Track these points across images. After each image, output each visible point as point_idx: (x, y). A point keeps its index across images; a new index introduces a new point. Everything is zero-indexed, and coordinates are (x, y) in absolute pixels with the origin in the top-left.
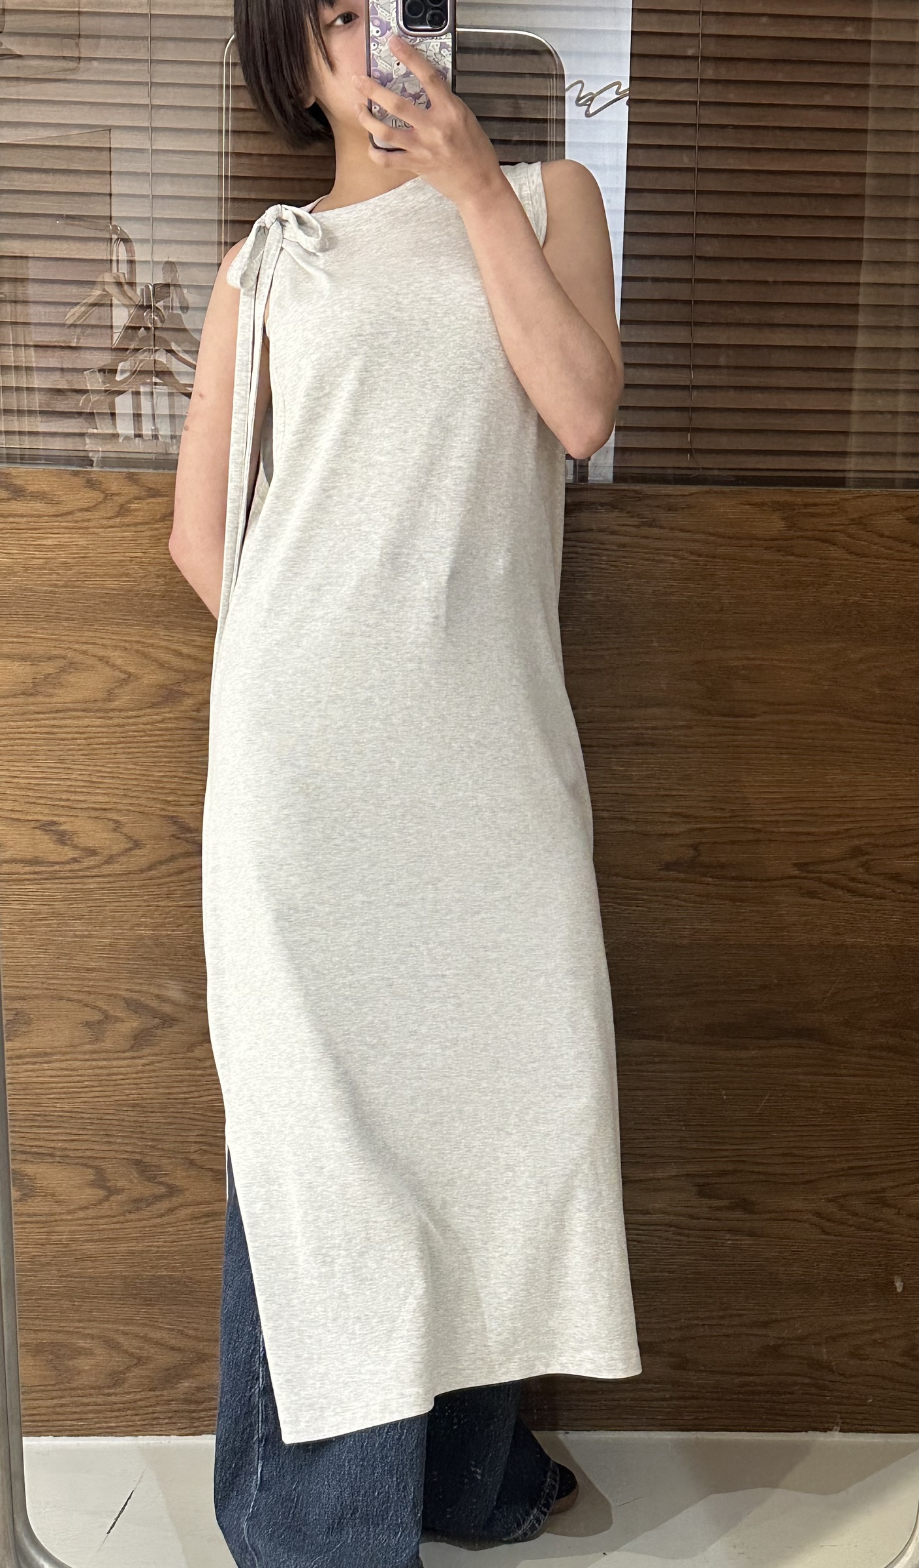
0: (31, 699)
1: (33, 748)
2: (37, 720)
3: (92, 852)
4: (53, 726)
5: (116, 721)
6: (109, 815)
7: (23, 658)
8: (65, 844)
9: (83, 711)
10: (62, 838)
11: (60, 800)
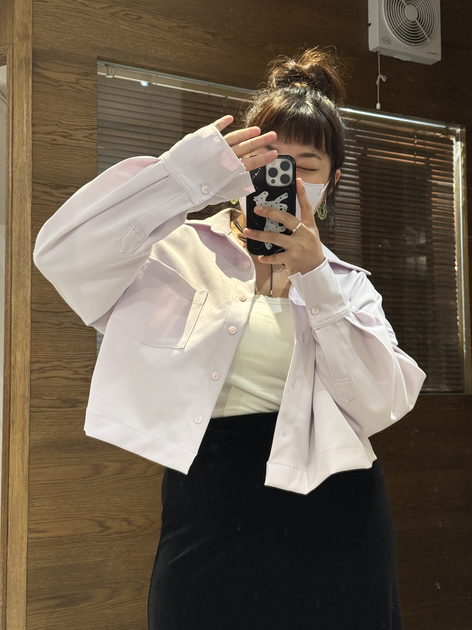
0: (121, 475)
1: (121, 492)
2: (123, 482)
3: (139, 527)
4: (127, 484)
5: (147, 481)
6: (145, 514)
7: (118, 461)
8: (131, 525)
9: (137, 478)
10: (130, 523)
11: (130, 510)
